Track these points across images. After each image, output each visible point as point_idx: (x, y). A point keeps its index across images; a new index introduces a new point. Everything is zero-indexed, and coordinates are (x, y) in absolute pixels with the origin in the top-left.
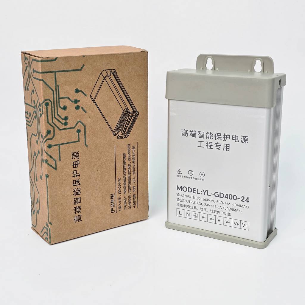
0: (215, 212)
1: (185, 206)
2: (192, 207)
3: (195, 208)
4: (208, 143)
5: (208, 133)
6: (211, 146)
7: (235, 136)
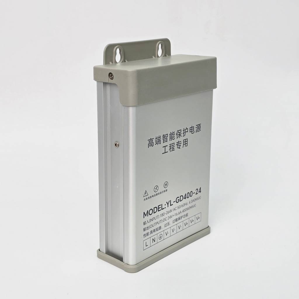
0: (176, 220)
1: (151, 232)
2: (157, 230)
3: (160, 228)
4: (171, 145)
5: (171, 134)
6: (174, 148)
7: (192, 127)
